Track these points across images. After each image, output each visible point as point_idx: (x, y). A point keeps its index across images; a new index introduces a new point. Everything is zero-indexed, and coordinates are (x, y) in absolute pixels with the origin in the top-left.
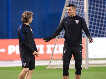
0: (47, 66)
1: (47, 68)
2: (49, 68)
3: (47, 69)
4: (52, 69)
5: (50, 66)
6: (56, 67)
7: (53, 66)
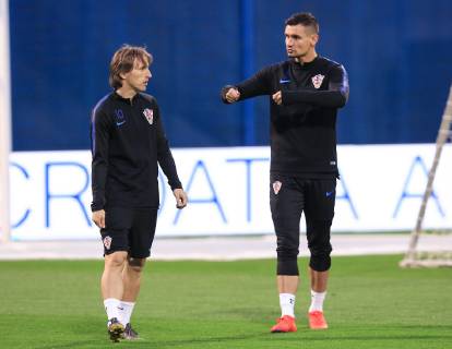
0: (402, 256)
1: (403, 263)
2: (408, 265)
3: (400, 270)
4: (424, 269)
5: (415, 256)
6: (440, 262)
7: (425, 257)
